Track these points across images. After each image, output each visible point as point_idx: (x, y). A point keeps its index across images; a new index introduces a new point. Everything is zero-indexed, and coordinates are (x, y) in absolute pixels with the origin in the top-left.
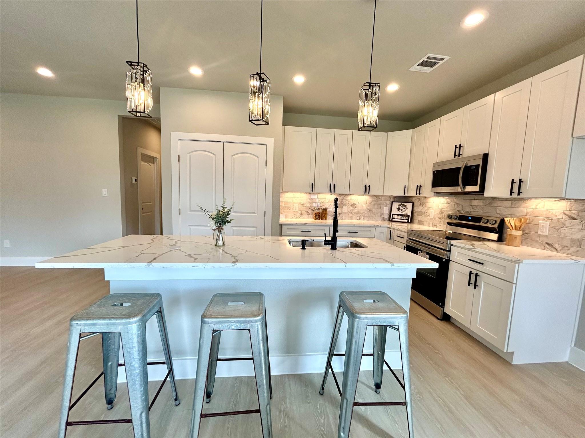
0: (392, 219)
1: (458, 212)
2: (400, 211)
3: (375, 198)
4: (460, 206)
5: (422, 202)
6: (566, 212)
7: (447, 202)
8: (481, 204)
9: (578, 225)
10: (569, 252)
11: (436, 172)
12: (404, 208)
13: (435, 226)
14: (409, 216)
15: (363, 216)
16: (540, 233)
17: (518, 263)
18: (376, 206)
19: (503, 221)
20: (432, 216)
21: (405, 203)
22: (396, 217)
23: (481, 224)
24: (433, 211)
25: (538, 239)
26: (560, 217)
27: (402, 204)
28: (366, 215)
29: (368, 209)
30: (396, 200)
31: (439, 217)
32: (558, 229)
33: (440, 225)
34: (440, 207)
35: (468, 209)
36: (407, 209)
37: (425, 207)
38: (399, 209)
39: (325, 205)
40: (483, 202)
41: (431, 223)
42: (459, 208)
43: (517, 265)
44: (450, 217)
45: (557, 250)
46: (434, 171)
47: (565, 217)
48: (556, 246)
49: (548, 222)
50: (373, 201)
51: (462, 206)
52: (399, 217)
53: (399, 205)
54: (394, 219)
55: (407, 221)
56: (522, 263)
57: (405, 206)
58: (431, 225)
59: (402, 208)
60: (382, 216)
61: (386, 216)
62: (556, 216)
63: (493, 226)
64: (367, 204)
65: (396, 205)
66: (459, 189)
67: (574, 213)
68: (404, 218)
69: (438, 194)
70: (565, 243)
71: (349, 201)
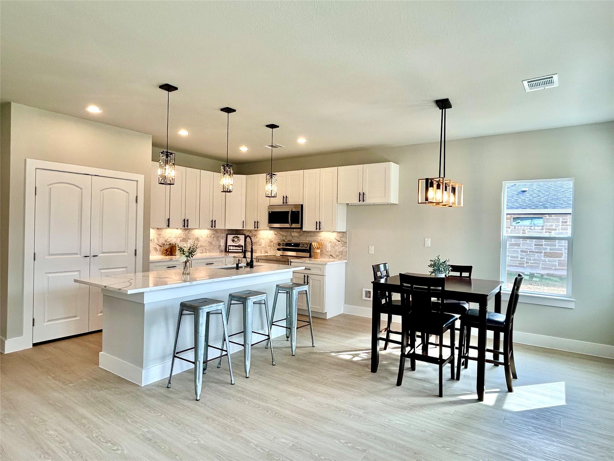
0: (228, 250)
1: (283, 241)
2: (235, 242)
3: (214, 231)
4: (285, 236)
5: (254, 234)
6: (336, 238)
7: (275, 233)
8: (297, 235)
9: (341, 244)
10: (339, 258)
11: (270, 212)
12: (238, 240)
13: (267, 252)
14: (242, 246)
15: (205, 249)
16: (327, 250)
17: (325, 265)
18: (215, 239)
19: (311, 245)
20: (263, 245)
21: (238, 235)
22: (232, 248)
23: (300, 248)
24: (264, 241)
25: (326, 253)
26: (334, 241)
27: (236, 236)
28: (207, 248)
29: (209, 242)
30: (229, 233)
31: (269, 245)
32: (334, 247)
33: (271, 252)
34: (269, 238)
35: (289, 238)
36: (240, 241)
37: (257, 238)
38: (233, 241)
39: (172, 240)
40: (298, 234)
41: (263, 251)
42: (284, 238)
43: (325, 266)
44: (279, 244)
45: (334, 258)
46: (269, 212)
47: (336, 241)
48: (334, 256)
49: (330, 244)
50: (212, 234)
51: (286, 236)
52: (234, 248)
53: (234, 237)
54: (230, 249)
55: (241, 251)
56: (327, 264)
57: (238, 238)
58: (263, 252)
59: (236, 240)
60: (220, 248)
61: (223, 248)
62: (333, 240)
63: (306, 248)
64: (208, 237)
65: (230, 237)
66: (287, 225)
67: (339, 239)
68: (239, 248)
69: (272, 228)
70: (338, 254)
71: (193, 235)
